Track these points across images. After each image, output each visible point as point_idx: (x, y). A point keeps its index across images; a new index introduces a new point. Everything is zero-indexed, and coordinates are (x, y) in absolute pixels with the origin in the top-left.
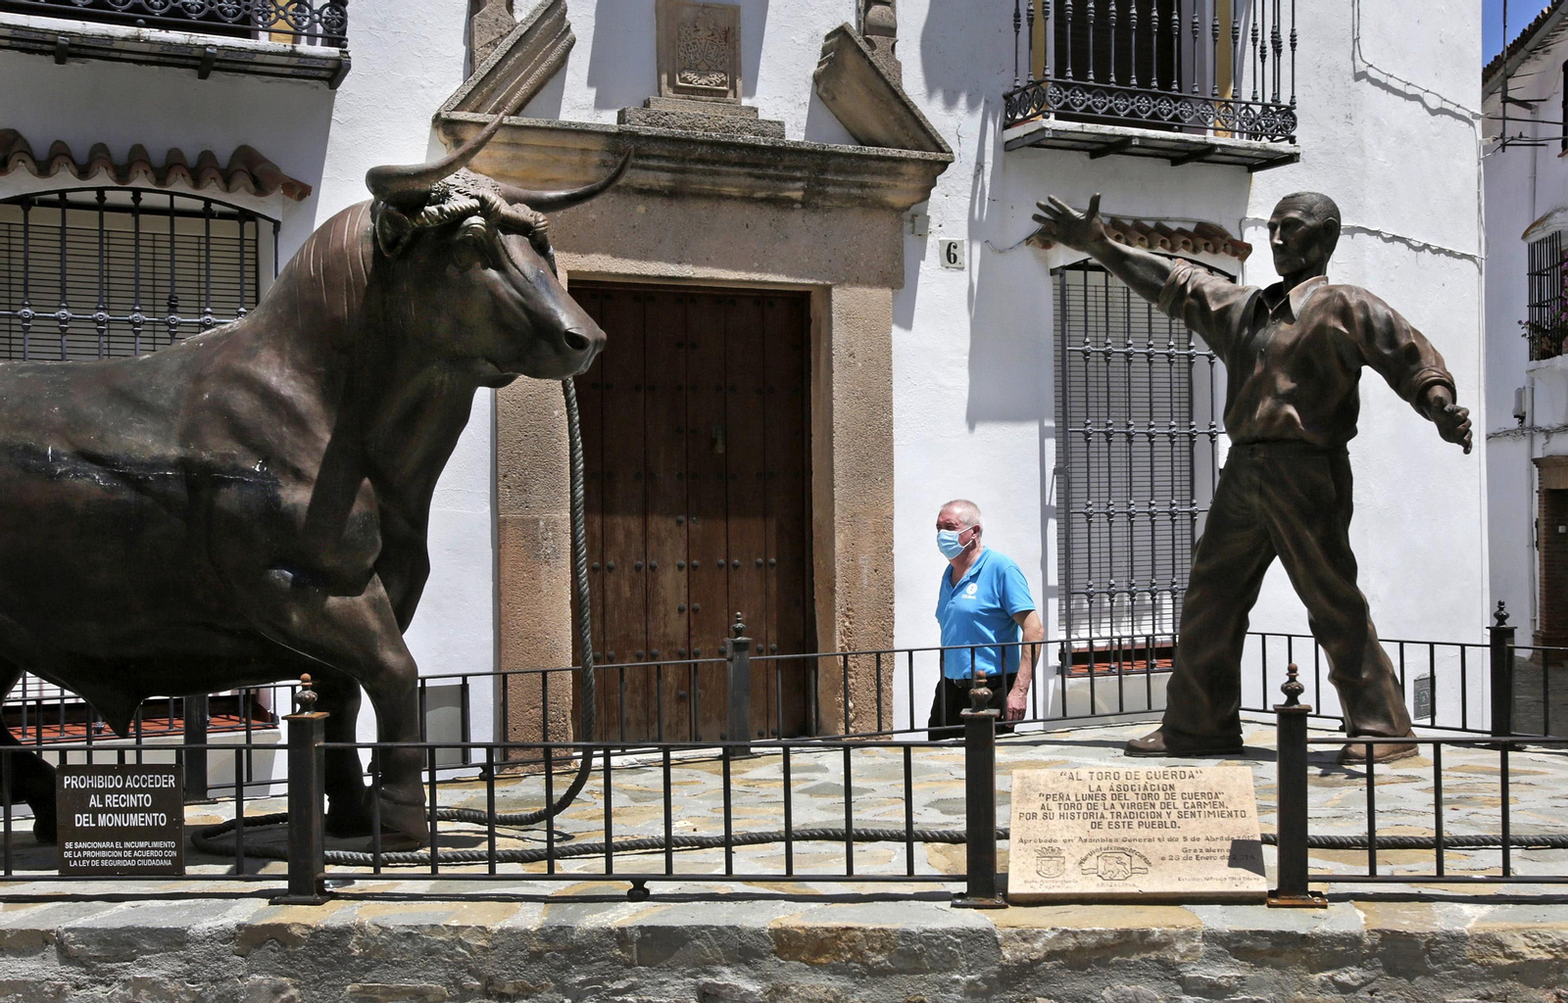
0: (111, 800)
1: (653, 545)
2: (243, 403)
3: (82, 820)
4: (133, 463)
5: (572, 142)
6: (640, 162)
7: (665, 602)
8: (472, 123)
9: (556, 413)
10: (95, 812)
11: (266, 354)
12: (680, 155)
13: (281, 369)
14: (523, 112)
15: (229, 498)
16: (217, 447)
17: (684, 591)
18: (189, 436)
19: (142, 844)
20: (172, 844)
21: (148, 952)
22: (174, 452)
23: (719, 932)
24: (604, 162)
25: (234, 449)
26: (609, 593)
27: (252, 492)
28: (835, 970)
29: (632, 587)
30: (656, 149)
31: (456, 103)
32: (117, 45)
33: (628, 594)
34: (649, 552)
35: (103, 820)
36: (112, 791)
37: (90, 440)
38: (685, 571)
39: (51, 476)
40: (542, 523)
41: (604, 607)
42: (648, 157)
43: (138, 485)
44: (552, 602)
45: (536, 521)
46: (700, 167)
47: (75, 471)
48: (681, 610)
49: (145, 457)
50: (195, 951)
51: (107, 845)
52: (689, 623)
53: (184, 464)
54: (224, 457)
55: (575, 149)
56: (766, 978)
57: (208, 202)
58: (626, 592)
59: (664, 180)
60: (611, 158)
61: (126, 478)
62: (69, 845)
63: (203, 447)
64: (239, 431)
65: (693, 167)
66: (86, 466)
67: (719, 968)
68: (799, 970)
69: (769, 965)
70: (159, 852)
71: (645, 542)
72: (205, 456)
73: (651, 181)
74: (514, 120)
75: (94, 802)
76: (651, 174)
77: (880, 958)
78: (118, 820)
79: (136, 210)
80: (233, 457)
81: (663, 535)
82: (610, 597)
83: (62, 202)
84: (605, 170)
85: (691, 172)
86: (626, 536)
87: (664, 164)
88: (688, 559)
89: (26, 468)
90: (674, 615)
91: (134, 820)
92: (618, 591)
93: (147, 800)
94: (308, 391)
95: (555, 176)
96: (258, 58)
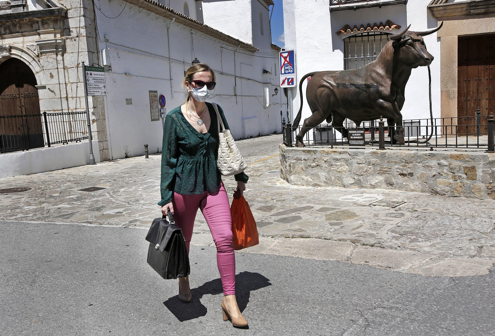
0: (355, 135)
1: (480, 94)
2: (374, 75)
3: (352, 137)
4: (358, 85)
5: (458, 6)
6: (476, 8)
7: (482, 107)
8: (435, 7)
9: (454, 67)
10: (353, 136)
11: (377, 66)
12: (487, 4)
13: (379, 69)
14: (447, 2)
15: (372, 90)
16: (370, 82)
17: (487, 105)
18: (366, 80)
19: (359, 141)
20: (363, 141)
21: (359, 155)
22: (364, 83)
23: (441, 154)
24: (467, 9)
25: (372, 82)
26: (468, 106)
27: (375, 88)
28: (460, 161)
29: (474, 104)
30: (480, 4)
31: (431, 3)
32: (364, 6)
33: (473, 106)
34: (479, 96)
35: (354, 137)
36: (355, 133)
37: (352, 82)
38: (488, 100)
39: (347, 88)
40: (451, 91)
41: (467, 109)
42: (478, 6)
43: (359, 88)
44: (453, 108)
45: (450, 91)
46: (492, 6)
47: (350, 87)
48: (487, 109)
49: (360, 84)
50: (365, 155)
51: (355, 141)
52: (489, 112)
53: (365, 85)
54: (371, 83)
55: (459, 8)
56: (449, 162)
57: (381, 32)
58: (473, 105)
59: (483, 11)
60: (469, 8)
61: (357, 87)
62: (350, 141)
63: (367, 82)
64: (373, 79)
65: (491, 6)
66: (351, 86)
67: (441, 160)
68: (454, 161)
69: (449, 160)
70: (361, 142)
71: (478, 94)
72: (368, 83)
73: (479, 12)
74: (445, 4)
75: (353, 135)
76: (479, 10)
77: (468, 159)
78: (356, 138)
79: (368, 35)
80: (372, 83)
81: (482, 92)
82: (469, 107)
83: (355, 36)
84: (467, 11)
85: (490, 7)
86: (473, 93)
87: (483, 7)
88: (489, 97)
89: (344, 86)
90: (485, 110)
91: (358, 138)
92: (470, 105)
93: (360, 135)
94: (383, 72)
95: (455, 15)
96: (390, 3)
